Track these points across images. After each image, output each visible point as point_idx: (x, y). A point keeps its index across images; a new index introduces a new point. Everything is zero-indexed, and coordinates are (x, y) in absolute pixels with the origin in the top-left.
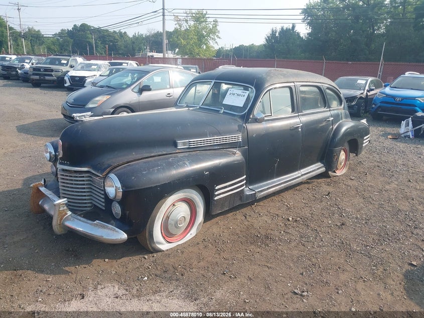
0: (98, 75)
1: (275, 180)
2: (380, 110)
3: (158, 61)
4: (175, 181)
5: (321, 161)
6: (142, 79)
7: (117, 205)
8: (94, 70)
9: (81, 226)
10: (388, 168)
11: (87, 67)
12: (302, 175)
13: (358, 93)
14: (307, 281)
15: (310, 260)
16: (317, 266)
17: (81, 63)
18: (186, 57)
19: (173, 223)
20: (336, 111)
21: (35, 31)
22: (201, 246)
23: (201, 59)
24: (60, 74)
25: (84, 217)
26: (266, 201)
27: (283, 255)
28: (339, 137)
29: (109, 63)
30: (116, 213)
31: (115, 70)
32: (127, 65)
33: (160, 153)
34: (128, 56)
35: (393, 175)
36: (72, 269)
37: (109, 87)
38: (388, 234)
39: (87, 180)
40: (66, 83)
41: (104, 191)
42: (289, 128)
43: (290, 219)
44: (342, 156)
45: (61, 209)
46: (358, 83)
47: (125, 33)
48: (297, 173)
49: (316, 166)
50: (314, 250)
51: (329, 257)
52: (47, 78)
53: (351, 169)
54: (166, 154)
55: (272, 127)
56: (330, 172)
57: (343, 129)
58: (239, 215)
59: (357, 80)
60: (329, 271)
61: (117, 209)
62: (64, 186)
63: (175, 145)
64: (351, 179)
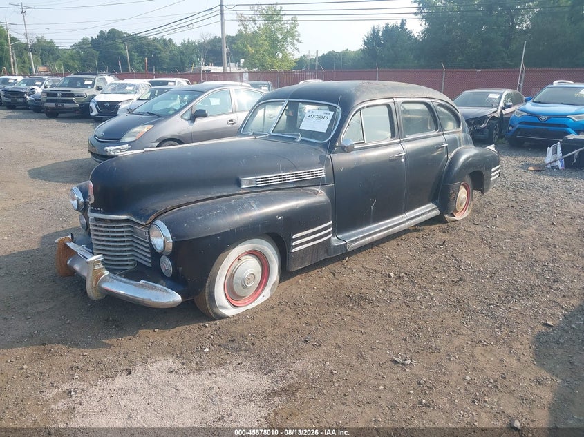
0: (135, 100)
1: (372, 226)
2: (519, 133)
3: (215, 77)
4: (239, 228)
5: (433, 200)
6: (194, 102)
7: (167, 260)
8: (130, 93)
9: (122, 288)
10: (525, 209)
11: (119, 89)
12: (408, 220)
13: (488, 111)
14: (411, 348)
15: (416, 323)
16: (425, 331)
17: (111, 84)
18: (256, 70)
19: (239, 281)
20: (452, 136)
21: (45, 41)
22: (277, 310)
23: (276, 72)
24: (83, 99)
25: (125, 277)
26: (360, 254)
27: (381, 318)
28: (456, 169)
29: (149, 82)
30: (166, 270)
31: (157, 91)
32: (175, 84)
33: (220, 194)
34: (175, 72)
35: (532, 218)
36: (114, 341)
37: (151, 114)
38: (518, 290)
39: (127, 231)
40: (92, 111)
41: (150, 242)
42: (387, 158)
43: (392, 275)
44: (462, 194)
45: (96, 267)
46: (490, 98)
47: (170, 40)
48: (400, 217)
49: (426, 208)
50: (421, 311)
51: (440, 319)
52: (66, 105)
53: (475, 211)
54: (227, 196)
55: (365, 158)
56: (446, 216)
57: (463, 159)
58: (325, 272)
59: (488, 94)
60: (440, 335)
61: (167, 265)
62: (98, 240)
63: (239, 183)
64: (475, 224)
